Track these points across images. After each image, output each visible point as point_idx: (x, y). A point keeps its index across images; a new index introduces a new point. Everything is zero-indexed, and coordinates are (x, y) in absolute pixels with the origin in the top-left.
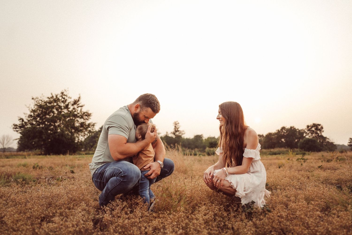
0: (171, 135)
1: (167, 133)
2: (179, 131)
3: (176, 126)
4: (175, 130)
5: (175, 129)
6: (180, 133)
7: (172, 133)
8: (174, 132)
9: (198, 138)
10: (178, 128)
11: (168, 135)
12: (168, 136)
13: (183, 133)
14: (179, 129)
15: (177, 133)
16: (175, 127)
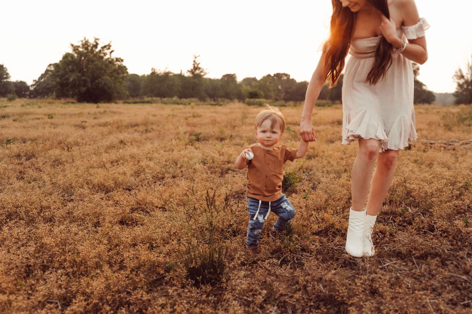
0: (187, 74)
1: (181, 71)
2: (200, 68)
3: (196, 60)
4: (194, 67)
5: (194, 65)
6: (202, 72)
7: (189, 71)
8: (192, 70)
9: (230, 78)
10: (199, 63)
11: (182, 74)
12: (183, 76)
13: (206, 71)
14: (200, 66)
15: (197, 72)
16: (194, 61)
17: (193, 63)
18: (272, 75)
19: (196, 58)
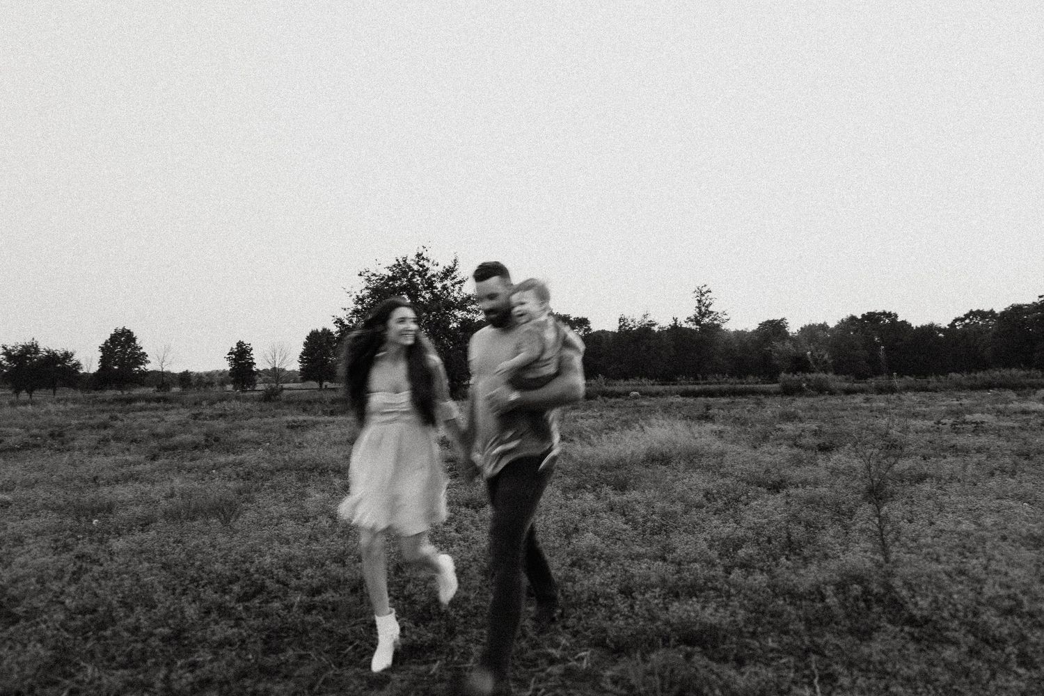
0: (687, 325)
2: (711, 313)
3: (703, 299)
4: (700, 312)
5: (699, 308)
6: (715, 319)
7: (689, 319)
8: (696, 317)
10: (710, 304)
11: (678, 326)
12: (680, 329)
13: (725, 317)
14: (711, 309)
16: (699, 301)
17: (696, 304)
18: (859, 317)
19: (702, 295)
